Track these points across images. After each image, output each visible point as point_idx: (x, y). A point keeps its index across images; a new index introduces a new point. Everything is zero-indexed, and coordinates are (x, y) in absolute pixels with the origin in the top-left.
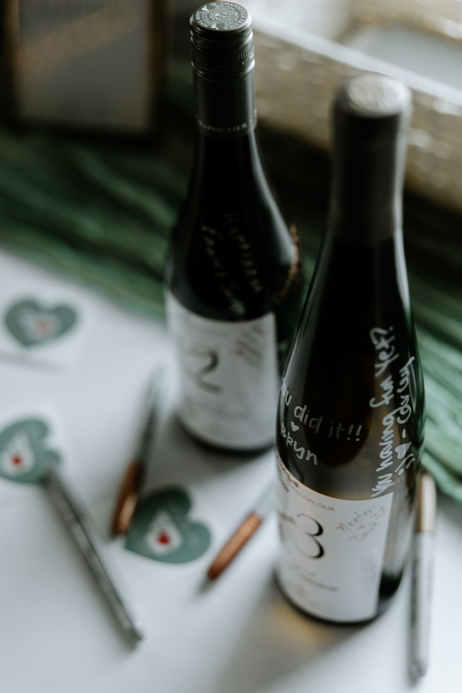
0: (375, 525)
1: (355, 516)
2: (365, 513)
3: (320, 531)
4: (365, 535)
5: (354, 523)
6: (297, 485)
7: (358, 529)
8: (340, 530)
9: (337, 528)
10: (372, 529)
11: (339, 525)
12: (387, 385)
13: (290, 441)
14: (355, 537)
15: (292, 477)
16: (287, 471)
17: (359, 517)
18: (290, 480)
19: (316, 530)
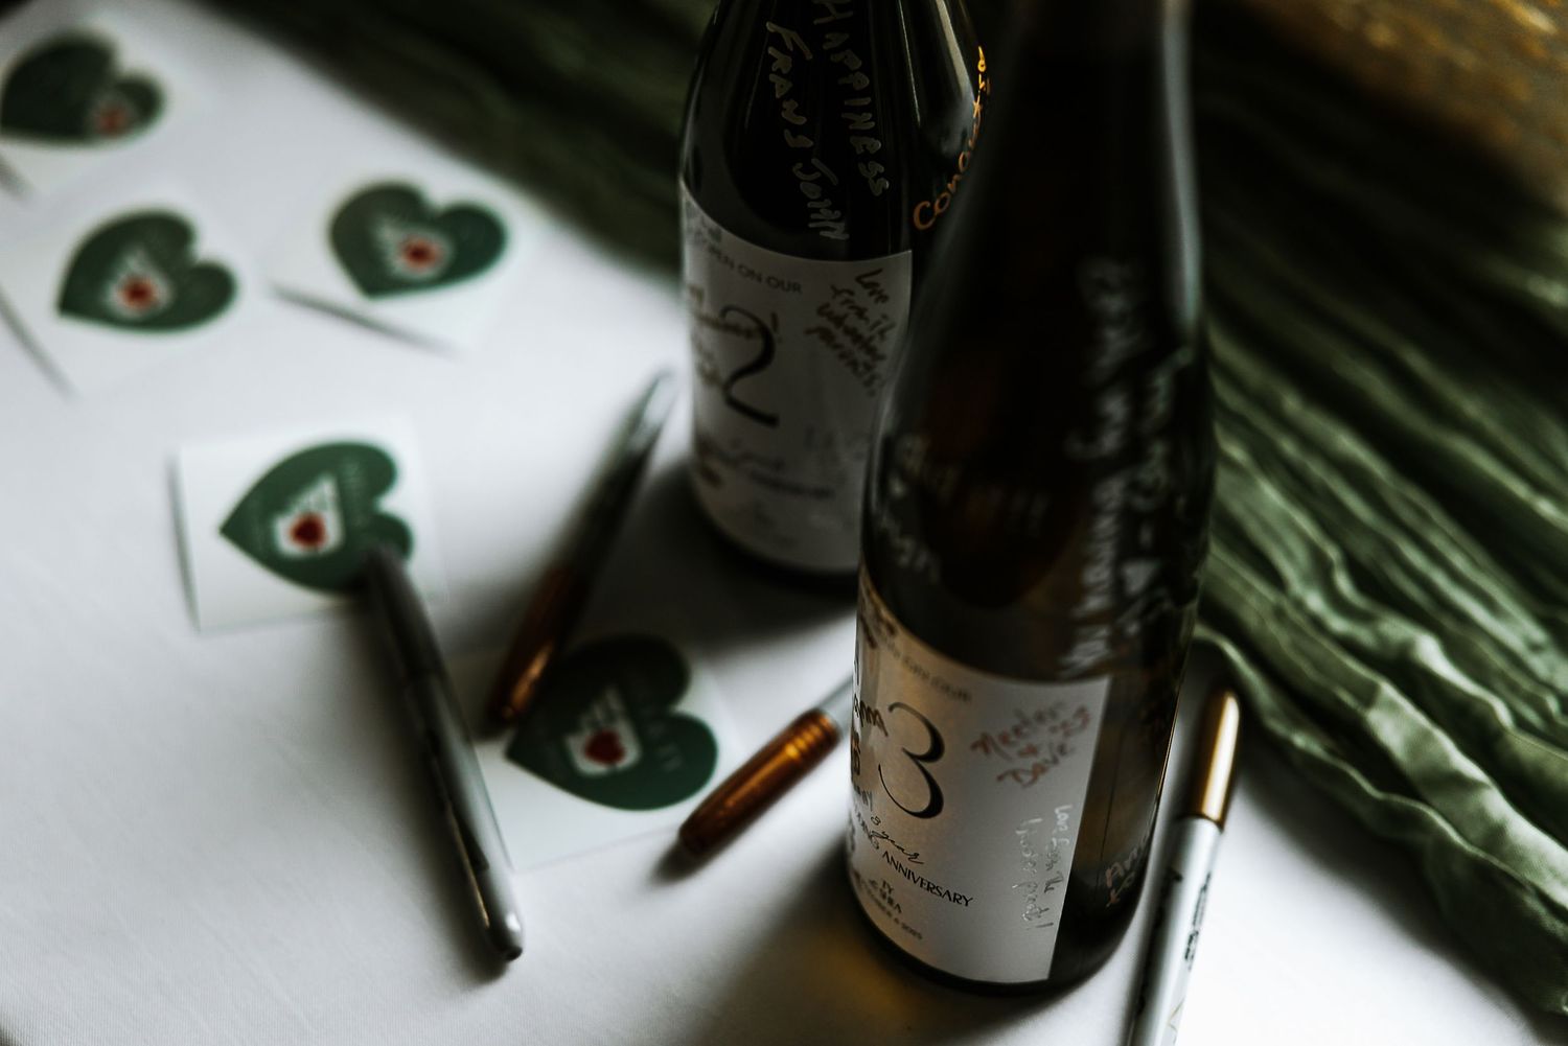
0: (1062, 750)
1: (1016, 722)
2: (1040, 718)
3: (936, 751)
4: (1038, 771)
5: (1013, 738)
6: (892, 631)
7: (1022, 754)
8: (980, 751)
9: (974, 746)
10: (1055, 761)
11: (978, 738)
12: (1115, 407)
13: (886, 522)
14: (1015, 774)
15: (885, 613)
16: (875, 596)
17: (1026, 723)
18: (879, 618)
19: (923, 746)
